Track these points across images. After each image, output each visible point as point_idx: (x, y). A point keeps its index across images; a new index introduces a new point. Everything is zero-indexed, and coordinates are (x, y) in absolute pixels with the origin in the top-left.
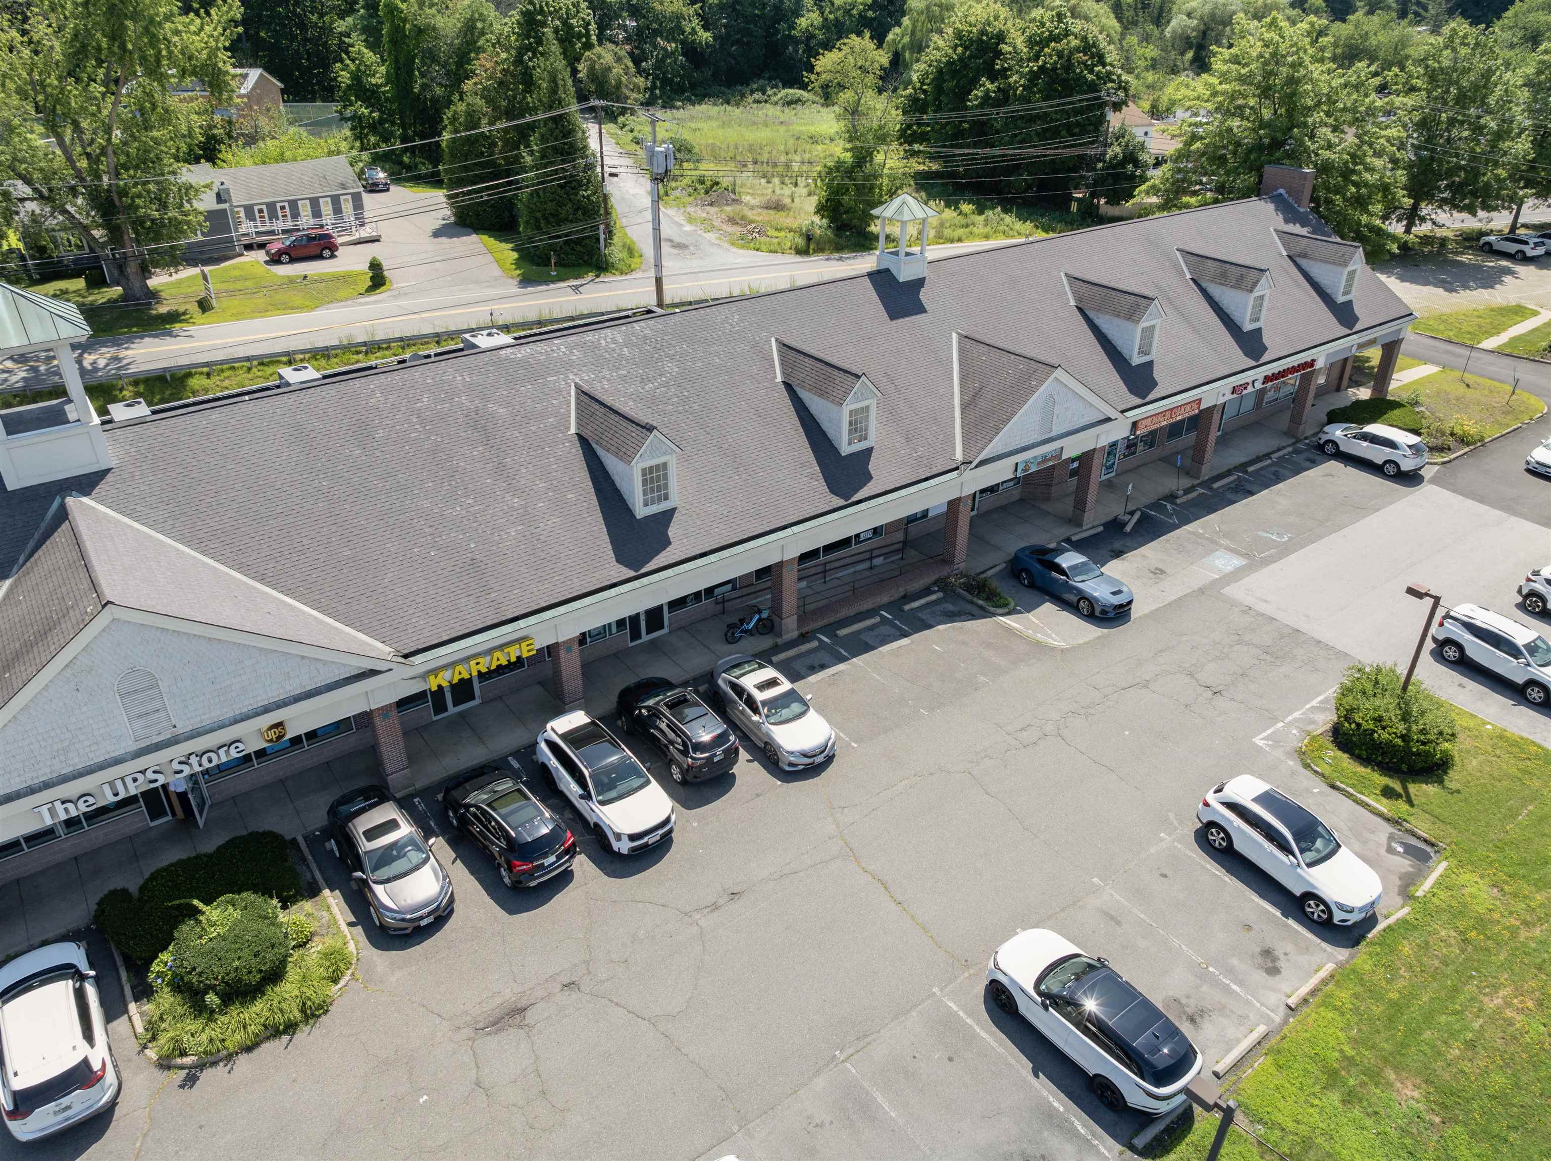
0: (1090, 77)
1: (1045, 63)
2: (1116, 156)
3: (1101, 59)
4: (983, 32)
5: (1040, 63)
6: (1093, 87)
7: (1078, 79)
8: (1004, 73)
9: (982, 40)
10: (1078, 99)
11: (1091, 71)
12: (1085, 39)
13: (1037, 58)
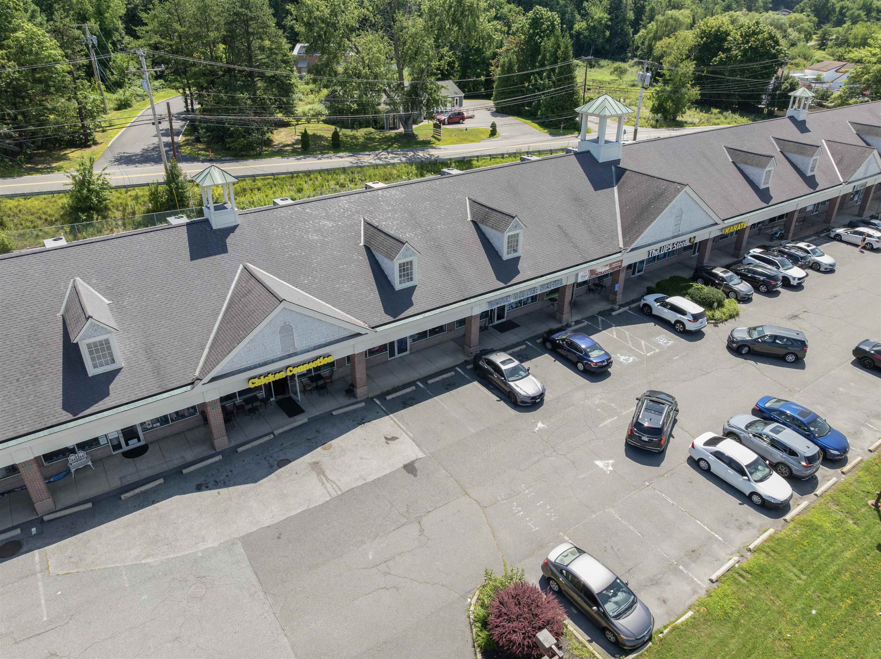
0: (774, 51)
1: (752, 45)
2: (787, 88)
3: (777, 43)
4: (718, 30)
5: (750, 45)
6: (775, 56)
7: (767, 53)
8: (729, 50)
9: (718, 35)
10: (766, 62)
11: (774, 49)
12: (770, 34)
13: (748, 42)
